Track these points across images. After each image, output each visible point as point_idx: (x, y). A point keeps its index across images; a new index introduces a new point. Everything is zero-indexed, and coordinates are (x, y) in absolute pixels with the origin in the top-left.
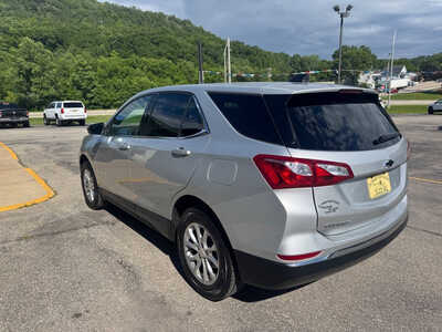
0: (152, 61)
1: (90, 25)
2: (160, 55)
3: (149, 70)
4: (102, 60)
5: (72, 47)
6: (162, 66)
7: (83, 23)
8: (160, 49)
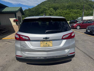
0: (76, 10)
1: (64, 4)
2: (78, 9)
3: (74, 12)
4: (65, 11)
5: (60, 9)
6: (78, 11)
7: (63, 4)
8: (78, 7)
